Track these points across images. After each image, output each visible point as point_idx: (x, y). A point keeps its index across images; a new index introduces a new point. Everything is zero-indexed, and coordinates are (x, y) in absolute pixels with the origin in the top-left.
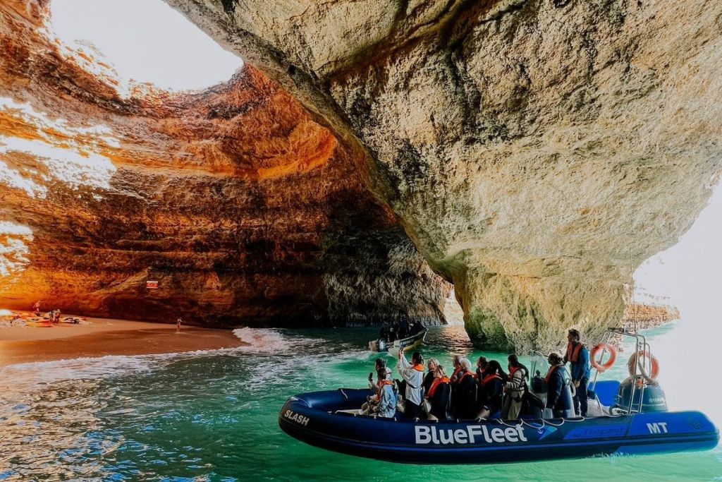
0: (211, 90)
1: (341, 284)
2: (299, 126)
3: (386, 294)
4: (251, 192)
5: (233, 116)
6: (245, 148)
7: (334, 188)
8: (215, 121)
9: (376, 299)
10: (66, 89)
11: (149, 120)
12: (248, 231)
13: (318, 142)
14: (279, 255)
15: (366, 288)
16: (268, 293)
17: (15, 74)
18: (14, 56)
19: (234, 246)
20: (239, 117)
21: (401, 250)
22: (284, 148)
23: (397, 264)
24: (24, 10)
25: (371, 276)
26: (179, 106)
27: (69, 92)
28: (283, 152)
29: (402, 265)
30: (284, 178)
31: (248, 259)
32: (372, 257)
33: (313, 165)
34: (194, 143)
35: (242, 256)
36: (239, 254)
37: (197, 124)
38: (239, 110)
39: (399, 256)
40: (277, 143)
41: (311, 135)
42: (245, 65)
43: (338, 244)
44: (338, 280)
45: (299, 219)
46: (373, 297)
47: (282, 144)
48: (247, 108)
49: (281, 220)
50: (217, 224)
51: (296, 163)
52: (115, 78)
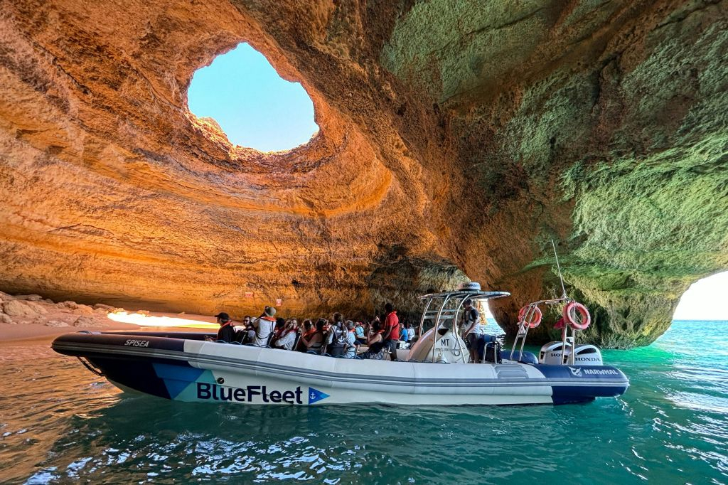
0: (294, 151)
1: (383, 296)
2: (359, 177)
3: (415, 305)
4: (319, 228)
5: (310, 170)
6: (317, 195)
7: (384, 223)
8: (296, 175)
9: (408, 308)
10: (195, 154)
11: (249, 175)
12: (317, 257)
13: (374, 188)
14: (339, 275)
15: (401, 300)
16: (331, 302)
17: (163, 144)
18: (162, 130)
19: (307, 268)
20: (314, 171)
21: (428, 271)
22: (346, 194)
23: (424, 282)
24: (170, 95)
25: (405, 290)
26: (271, 164)
27: (197, 156)
28: (345, 197)
29: (428, 283)
30: (346, 217)
31: (317, 278)
32: (406, 277)
33: (368, 206)
34: (281, 191)
35: (313, 275)
36: (311, 273)
37: (283, 177)
38: (314, 167)
39: (427, 277)
40: (342, 190)
41: (368, 183)
42: (320, 130)
43: (383, 266)
44: (381, 293)
45: (355, 248)
46: (406, 307)
47: (345, 191)
48: (320, 163)
49: (342, 249)
50: (295, 251)
51: (355, 205)
52: (227, 145)
